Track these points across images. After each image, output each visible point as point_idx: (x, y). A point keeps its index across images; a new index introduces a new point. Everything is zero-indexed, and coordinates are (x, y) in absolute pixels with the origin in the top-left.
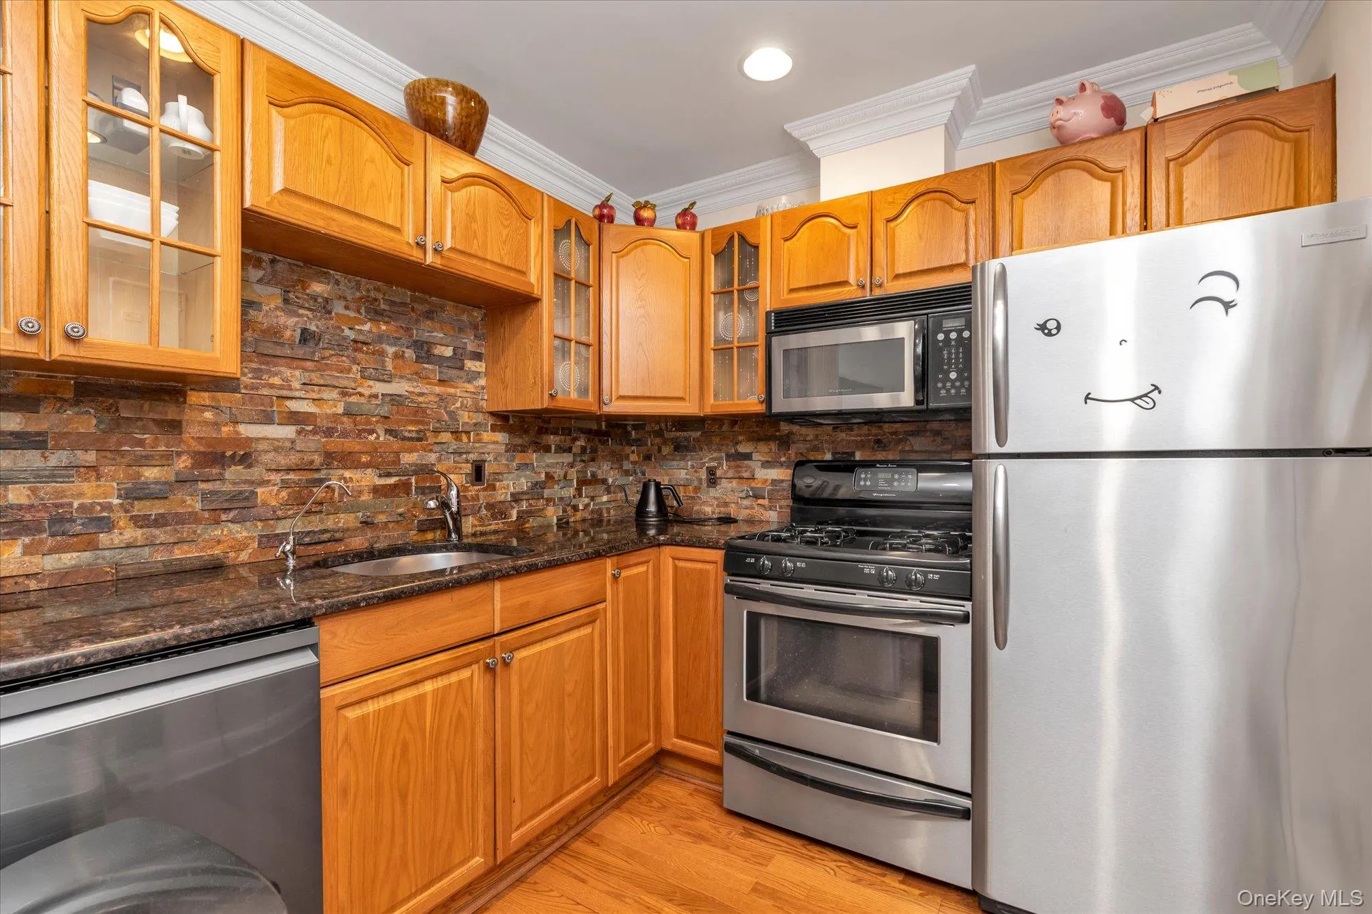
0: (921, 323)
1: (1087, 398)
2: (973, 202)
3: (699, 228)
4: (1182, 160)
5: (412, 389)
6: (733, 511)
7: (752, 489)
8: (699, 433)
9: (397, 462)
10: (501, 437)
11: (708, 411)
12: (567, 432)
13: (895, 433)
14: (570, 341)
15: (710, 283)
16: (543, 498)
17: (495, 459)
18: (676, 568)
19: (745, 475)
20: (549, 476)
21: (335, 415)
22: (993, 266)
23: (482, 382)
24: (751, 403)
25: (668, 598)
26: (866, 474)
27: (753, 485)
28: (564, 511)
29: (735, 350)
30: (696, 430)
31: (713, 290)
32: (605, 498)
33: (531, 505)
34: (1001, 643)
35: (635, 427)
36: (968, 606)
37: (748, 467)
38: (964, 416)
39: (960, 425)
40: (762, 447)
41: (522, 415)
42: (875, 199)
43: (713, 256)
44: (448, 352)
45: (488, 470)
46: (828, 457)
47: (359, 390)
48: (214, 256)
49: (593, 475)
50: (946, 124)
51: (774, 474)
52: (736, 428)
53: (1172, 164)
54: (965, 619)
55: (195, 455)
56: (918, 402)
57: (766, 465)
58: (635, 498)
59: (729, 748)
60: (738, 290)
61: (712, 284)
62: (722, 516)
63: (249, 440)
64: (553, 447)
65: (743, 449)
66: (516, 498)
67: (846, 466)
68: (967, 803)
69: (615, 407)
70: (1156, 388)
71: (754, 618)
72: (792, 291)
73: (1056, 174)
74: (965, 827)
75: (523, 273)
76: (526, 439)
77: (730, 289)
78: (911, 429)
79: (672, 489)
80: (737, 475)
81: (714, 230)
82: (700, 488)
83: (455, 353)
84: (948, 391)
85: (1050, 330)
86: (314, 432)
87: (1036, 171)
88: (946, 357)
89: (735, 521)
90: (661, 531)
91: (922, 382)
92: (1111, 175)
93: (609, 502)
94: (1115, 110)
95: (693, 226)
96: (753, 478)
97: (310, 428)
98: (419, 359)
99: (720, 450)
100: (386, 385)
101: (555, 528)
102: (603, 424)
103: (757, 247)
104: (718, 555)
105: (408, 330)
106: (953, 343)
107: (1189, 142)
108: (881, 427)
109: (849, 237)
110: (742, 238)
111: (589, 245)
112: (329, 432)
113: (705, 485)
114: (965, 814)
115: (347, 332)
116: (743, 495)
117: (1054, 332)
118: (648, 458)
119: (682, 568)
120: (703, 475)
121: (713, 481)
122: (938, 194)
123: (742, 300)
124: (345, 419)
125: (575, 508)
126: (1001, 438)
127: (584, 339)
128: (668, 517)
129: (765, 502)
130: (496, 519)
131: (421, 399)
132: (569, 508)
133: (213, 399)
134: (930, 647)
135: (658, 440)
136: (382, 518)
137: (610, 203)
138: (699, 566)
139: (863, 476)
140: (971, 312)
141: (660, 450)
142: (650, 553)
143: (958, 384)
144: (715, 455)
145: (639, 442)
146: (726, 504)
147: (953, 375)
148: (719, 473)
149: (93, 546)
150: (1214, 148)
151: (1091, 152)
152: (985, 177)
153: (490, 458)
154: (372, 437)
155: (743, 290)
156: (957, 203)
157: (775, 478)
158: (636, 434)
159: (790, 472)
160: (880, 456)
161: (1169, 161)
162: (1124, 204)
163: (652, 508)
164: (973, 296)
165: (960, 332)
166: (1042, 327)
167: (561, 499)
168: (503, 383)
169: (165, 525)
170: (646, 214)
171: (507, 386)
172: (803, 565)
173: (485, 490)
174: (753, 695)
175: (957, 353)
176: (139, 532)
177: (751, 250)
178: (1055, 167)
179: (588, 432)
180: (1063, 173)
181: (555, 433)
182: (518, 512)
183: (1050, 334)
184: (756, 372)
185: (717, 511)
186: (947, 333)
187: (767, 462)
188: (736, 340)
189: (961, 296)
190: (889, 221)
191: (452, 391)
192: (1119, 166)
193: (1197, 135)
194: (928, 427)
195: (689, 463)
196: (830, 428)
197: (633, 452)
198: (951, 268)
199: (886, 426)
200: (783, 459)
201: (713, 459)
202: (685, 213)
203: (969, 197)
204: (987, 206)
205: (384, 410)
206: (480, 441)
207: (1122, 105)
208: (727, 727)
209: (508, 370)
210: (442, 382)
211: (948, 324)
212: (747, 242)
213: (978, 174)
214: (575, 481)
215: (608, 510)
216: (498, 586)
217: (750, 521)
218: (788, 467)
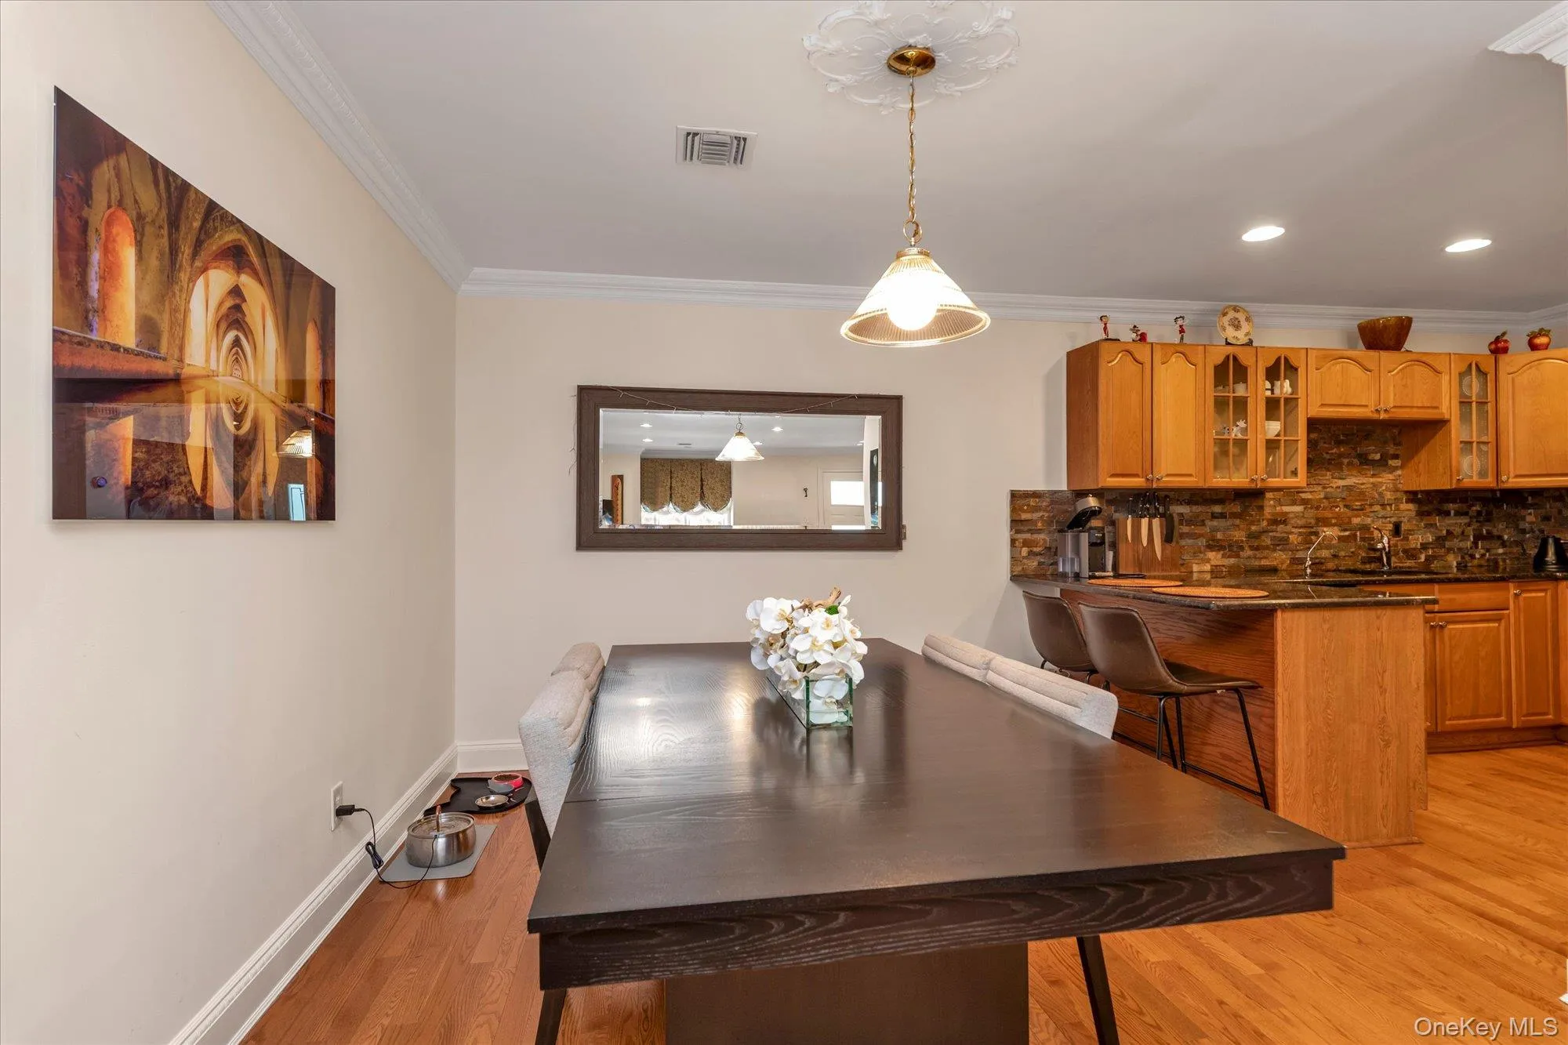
5: (1357, 482)
9: (1349, 523)
10: (1411, 507)
14: (1472, 442)
16: (1445, 547)
17: (1408, 521)
20: (1450, 532)
21: (1320, 498)
23: (1398, 472)
28: (1463, 558)
32: (1500, 551)
33: (1435, 552)
44: (1377, 457)
45: (1404, 528)
47: (1331, 485)
48: (1298, 441)
49: (1489, 532)
55: (1269, 519)
58: (1533, 551)
63: (1287, 513)
64: (1452, 512)
66: (1425, 546)
69: (1516, 482)
75: (1437, 407)
76: (1430, 507)
83: (1382, 457)
86: (1311, 508)
90: (1560, 569)
93: (1505, 554)
97: (1309, 506)
98: (1362, 464)
100: (1344, 481)
101: (1455, 569)
102: (1498, 493)
105: (1355, 448)
111: (1485, 375)
112: (1318, 507)
124: (1325, 501)
125: (1472, 556)
127: (1483, 440)
130: (1409, 559)
131: (1363, 487)
132: (1466, 556)
133: (1274, 496)
135: (1557, 504)
136: (1343, 553)
137: (1505, 338)
145: (1535, 506)
149: (1238, 556)
153: (1405, 520)
154: (1337, 510)
163: (1551, 559)
167: (1460, 549)
168: (1418, 472)
169: (1258, 550)
170: (1540, 340)
171: (1422, 475)
173: (1402, 540)
176: (1252, 552)
179: (1484, 500)
181: (1454, 502)
182: (1426, 556)
191: (1379, 480)
197: (1530, 514)
205: (1344, 495)
206: (1398, 509)
209: (1421, 466)
210: (1374, 475)
214: (1471, 536)
215: (1503, 560)
216: (1436, 587)
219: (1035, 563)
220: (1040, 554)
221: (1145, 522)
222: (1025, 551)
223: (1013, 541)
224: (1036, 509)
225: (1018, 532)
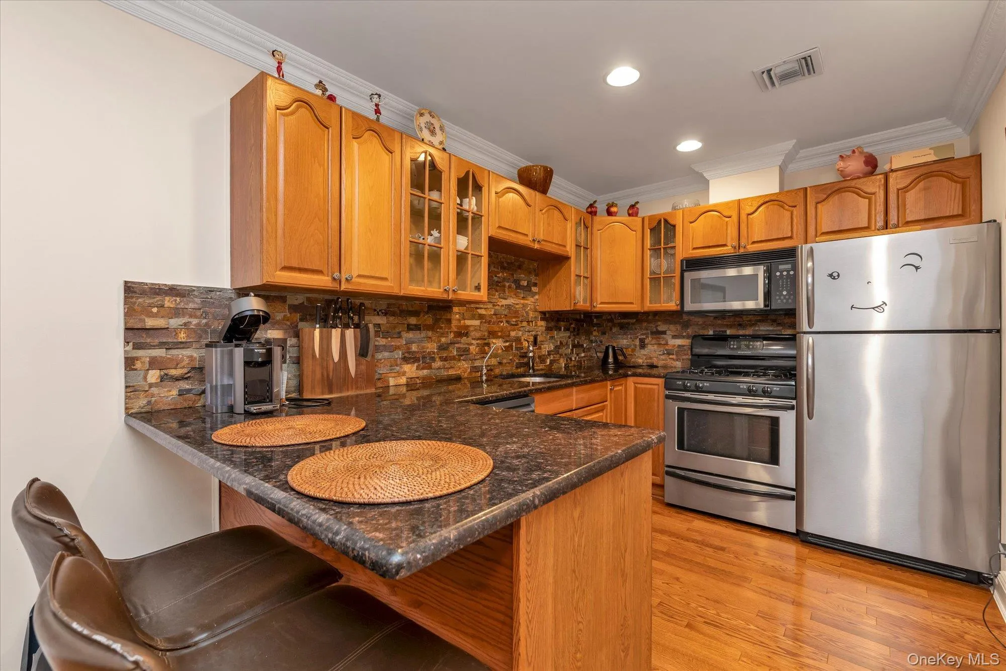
0: (768, 267)
1: (852, 307)
2: (795, 206)
3: (641, 214)
4: (906, 189)
5: (514, 302)
6: (655, 361)
7: (666, 350)
8: (635, 320)
9: (509, 336)
10: (543, 323)
11: (646, 309)
12: (568, 320)
13: (750, 321)
14: (581, 276)
15: (647, 243)
16: (559, 354)
17: (541, 334)
18: (636, 388)
19: (663, 342)
20: (561, 343)
21: (491, 314)
22: (806, 247)
23: (537, 297)
24: (672, 305)
25: (631, 403)
26: (734, 342)
27: (667, 348)
28: (567, 361)
29: (662, 278)
30: (633, 318)
31: (649, 247)
32: (583, 355)
33: (554, 357)
34: (810, 416)
35: (596, 317)
36: (794, 402)
37: (664, 338)
38: (791, 314)
39: (787, 317)
40: (672, 327)
41: (551, 313)
42: (742, 204)
43: (649, 230)
44: (525, 283)
45: (539, 339)
46: (711, 333)
47: (498, 303)
48: (481, 256)
49: (578, 342)
50: (780, 166)
51: (679, 342)
52: (657, 317)
53: (900, 191)
54: (792, 408)
55: (455, 332)
56: (765, 306)
57: (674, 337)
58: (601, 355)
59: (668, 473)
60: (664, 248)
61: (648, 243)
62: (648, 364)
63: (468, 326)
64: (563, 328)
65: (660, 329)
66: (549, 353)
67: (721, 338)
68: (794, 493)
69: (600, 307)
70: (885, 303)
71: (681, 411)
72: (694, 249)
73: (840, 194)
74: (793, 504)
75: (565, 246)
76: (552, 324)
77: (660, 247)
78: (758, 318)
79: (621, 350)
80: (657, 343)
81: (649, 216)
82: (635, 350)
83: (528, 284)
84: (782, 301)
85: (834, 277)
86: (485, 322)
87: (829, 192)
88: (781, 284)
89: (657, 367)
90: (616, 370)
91: (768, 295)
92: (869, 196)
93: (584, 357)
94: (871, 163)
95: (636, 214)
96: (667, 344)
97: (484, 321)
98: (517, 288)
99: (647, 329)
100: (506, 301)
101: (563, 369)
102: (582, 315)
103: (674, 226)
104: (661, 381)
105: (513, 275)
106: (785, 277)
107: (909, 181)
108: (742, 317)
109: (727, 222)
110: (666, 221)
111: (587, 228)
112: (489, 322)
113: (638, 348)
114: (792, 498)
115: (495, 278)
116: (661, 353)
117: (836, 277)
118: (604, 333)
119: (640, 388)
120: (637, 342)
121: (643, 345)
122: (776, 202)
123: (666, 253)
124: (494, 317)
125: (571, 359)
126: (811, 323)
127: (586, 275)
128: (618, 365)
129: (674, 357)
130: (541, 363)
131: (517, 306)
132: (568, 359)
133: (459, 310)
134: (775, 422)
135: (610, 324)
136: (505, 361)
137: (595, 205)
138: (649, 386)
139: (732, 343)
140: (795, 262)
141: (611, 329)
142: (623, 381)
143: (787, 297)
144: (644, 332)
145: (598, 325)
146: (651, 358)
147: (785, 293)
148: (647, 341)
149: (430, 368)
150: (921, 185)
151: (859, 183)
152: (801, 194)
153: (539, 333)
154: (502, 324)
155: (666, 248)
156: (787, 207)
157: (680, 344)
158: (597, 320)
159: (690, 341)
160: (741, 332)
161: (898, 190)
162: (875, 209)
163: (611, 360)
164: (797, 254)
165: (788, 271)
166: (831, 275)
167: (566, 354)
168: (548, 297)
169: (447, 361)
170: (613, 209)
171: (551, 298)
172: (708, 384)
173: (538, 349)
174: (681, 446)
175: (787, 282)
176: (442, 363)
177: (671, 228)
178: (839, 191)
179: (576, 320)
180: (843, 194)
181: (563, 321)
182: (550, 360)
183: (834, 278)
184: (674, 290)
185: (646, 361)
186: (781, 272)
187: (675, 335)
188: (662, 273)
189: (790, 254)
190: (749, 215)
191: (526, 302)
192: (873, 191)
193: (913, 178)
194: (769, 318)
195: (629, 336)
196: (712, 318)
197: (595, 330)
198: (783, 239)
199: (744, 317)
200: (684, 334)
201: (642, 334)
202: (632, 207)
203: (793, 204)
204: (803, 208)
205: (506, 312)
206: (536, 325)
207: (876, 160)
208: (667, 463)
209: (551, 291)
210: (523, 298)
211: (781, 267)
212: (668, 223)
213: (798, 193)
214: (571, 345)
215: (584, 361)
216: (574, 389)
217: (665, 367)
218: (688, 338)
219: (175, 392)
220: (182, 378)
221: (336, 333)
222: (153, 376)
223: (130, 363)
224: (176, 312)
225: (137, 347)
